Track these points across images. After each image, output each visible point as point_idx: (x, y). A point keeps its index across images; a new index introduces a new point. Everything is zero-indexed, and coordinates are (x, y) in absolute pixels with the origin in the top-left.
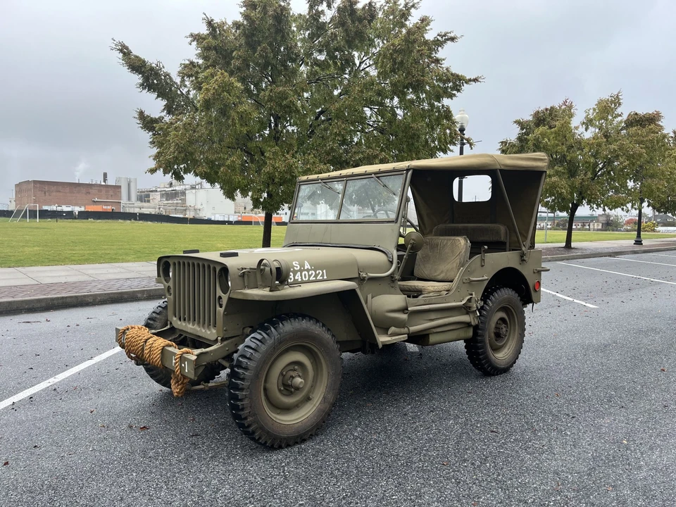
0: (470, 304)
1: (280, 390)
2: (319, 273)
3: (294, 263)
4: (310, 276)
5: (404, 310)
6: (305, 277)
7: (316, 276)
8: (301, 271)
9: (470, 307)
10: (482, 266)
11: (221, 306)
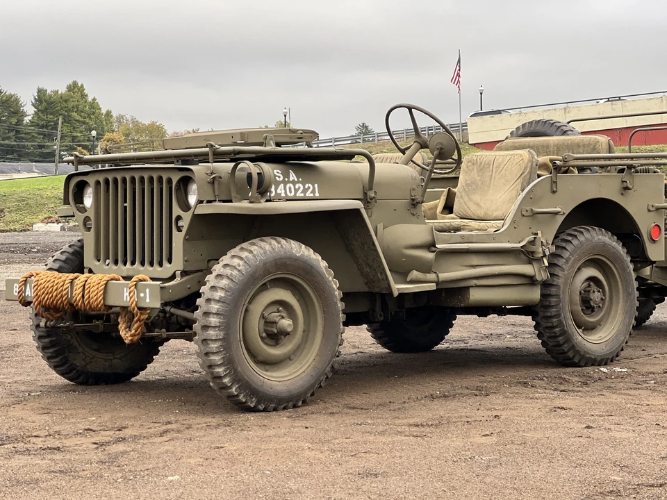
0: (532, 248)
1: (262, 338)
2: (309, 188)
3: (275, 171)
4: (296, 191)
5: (430, 246)
6: (290, 192)
7: (305, 191)
8: (285, 183)
9: (533, 253)
10: (554, 192)
11: (179, 229)
